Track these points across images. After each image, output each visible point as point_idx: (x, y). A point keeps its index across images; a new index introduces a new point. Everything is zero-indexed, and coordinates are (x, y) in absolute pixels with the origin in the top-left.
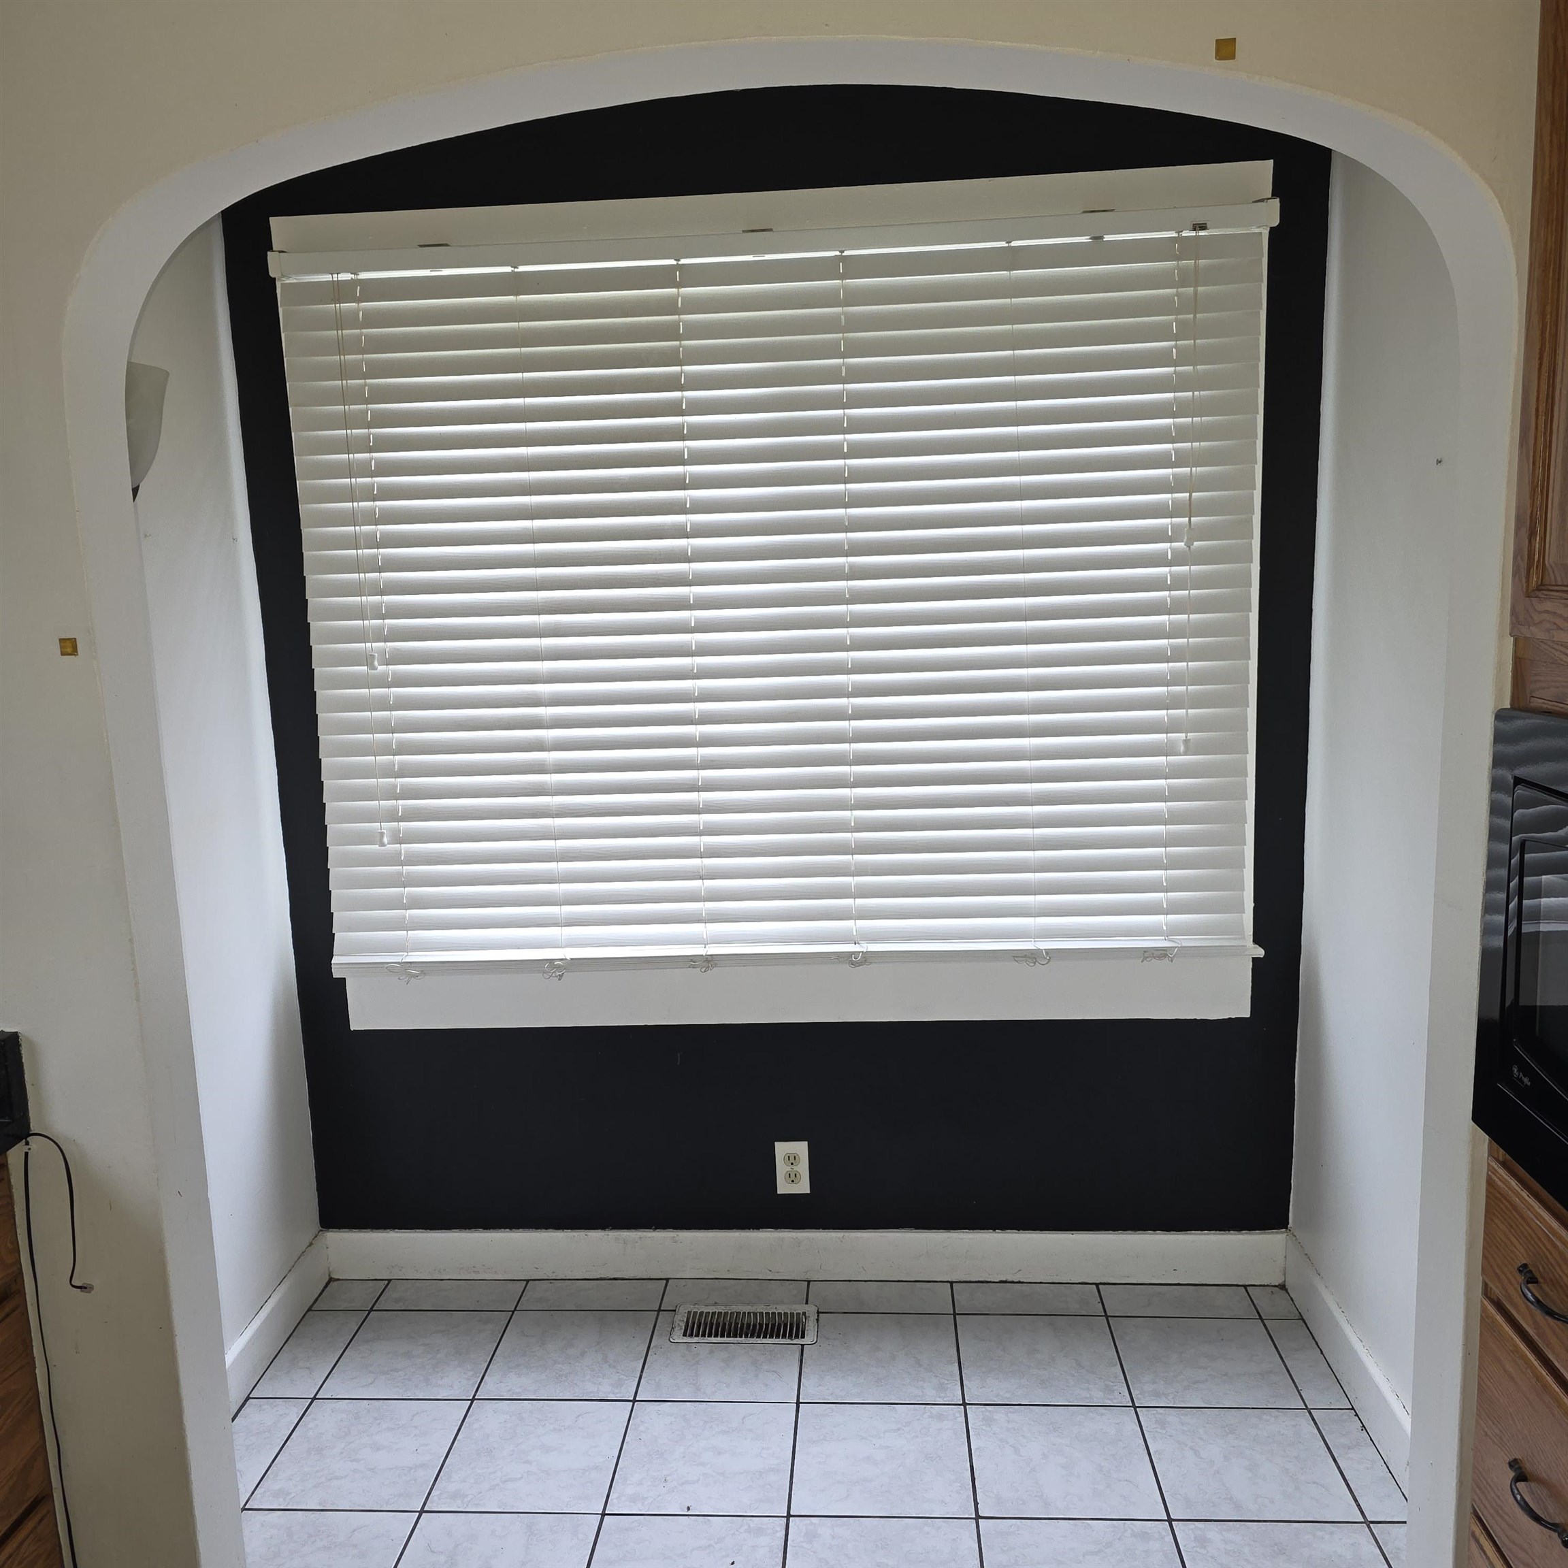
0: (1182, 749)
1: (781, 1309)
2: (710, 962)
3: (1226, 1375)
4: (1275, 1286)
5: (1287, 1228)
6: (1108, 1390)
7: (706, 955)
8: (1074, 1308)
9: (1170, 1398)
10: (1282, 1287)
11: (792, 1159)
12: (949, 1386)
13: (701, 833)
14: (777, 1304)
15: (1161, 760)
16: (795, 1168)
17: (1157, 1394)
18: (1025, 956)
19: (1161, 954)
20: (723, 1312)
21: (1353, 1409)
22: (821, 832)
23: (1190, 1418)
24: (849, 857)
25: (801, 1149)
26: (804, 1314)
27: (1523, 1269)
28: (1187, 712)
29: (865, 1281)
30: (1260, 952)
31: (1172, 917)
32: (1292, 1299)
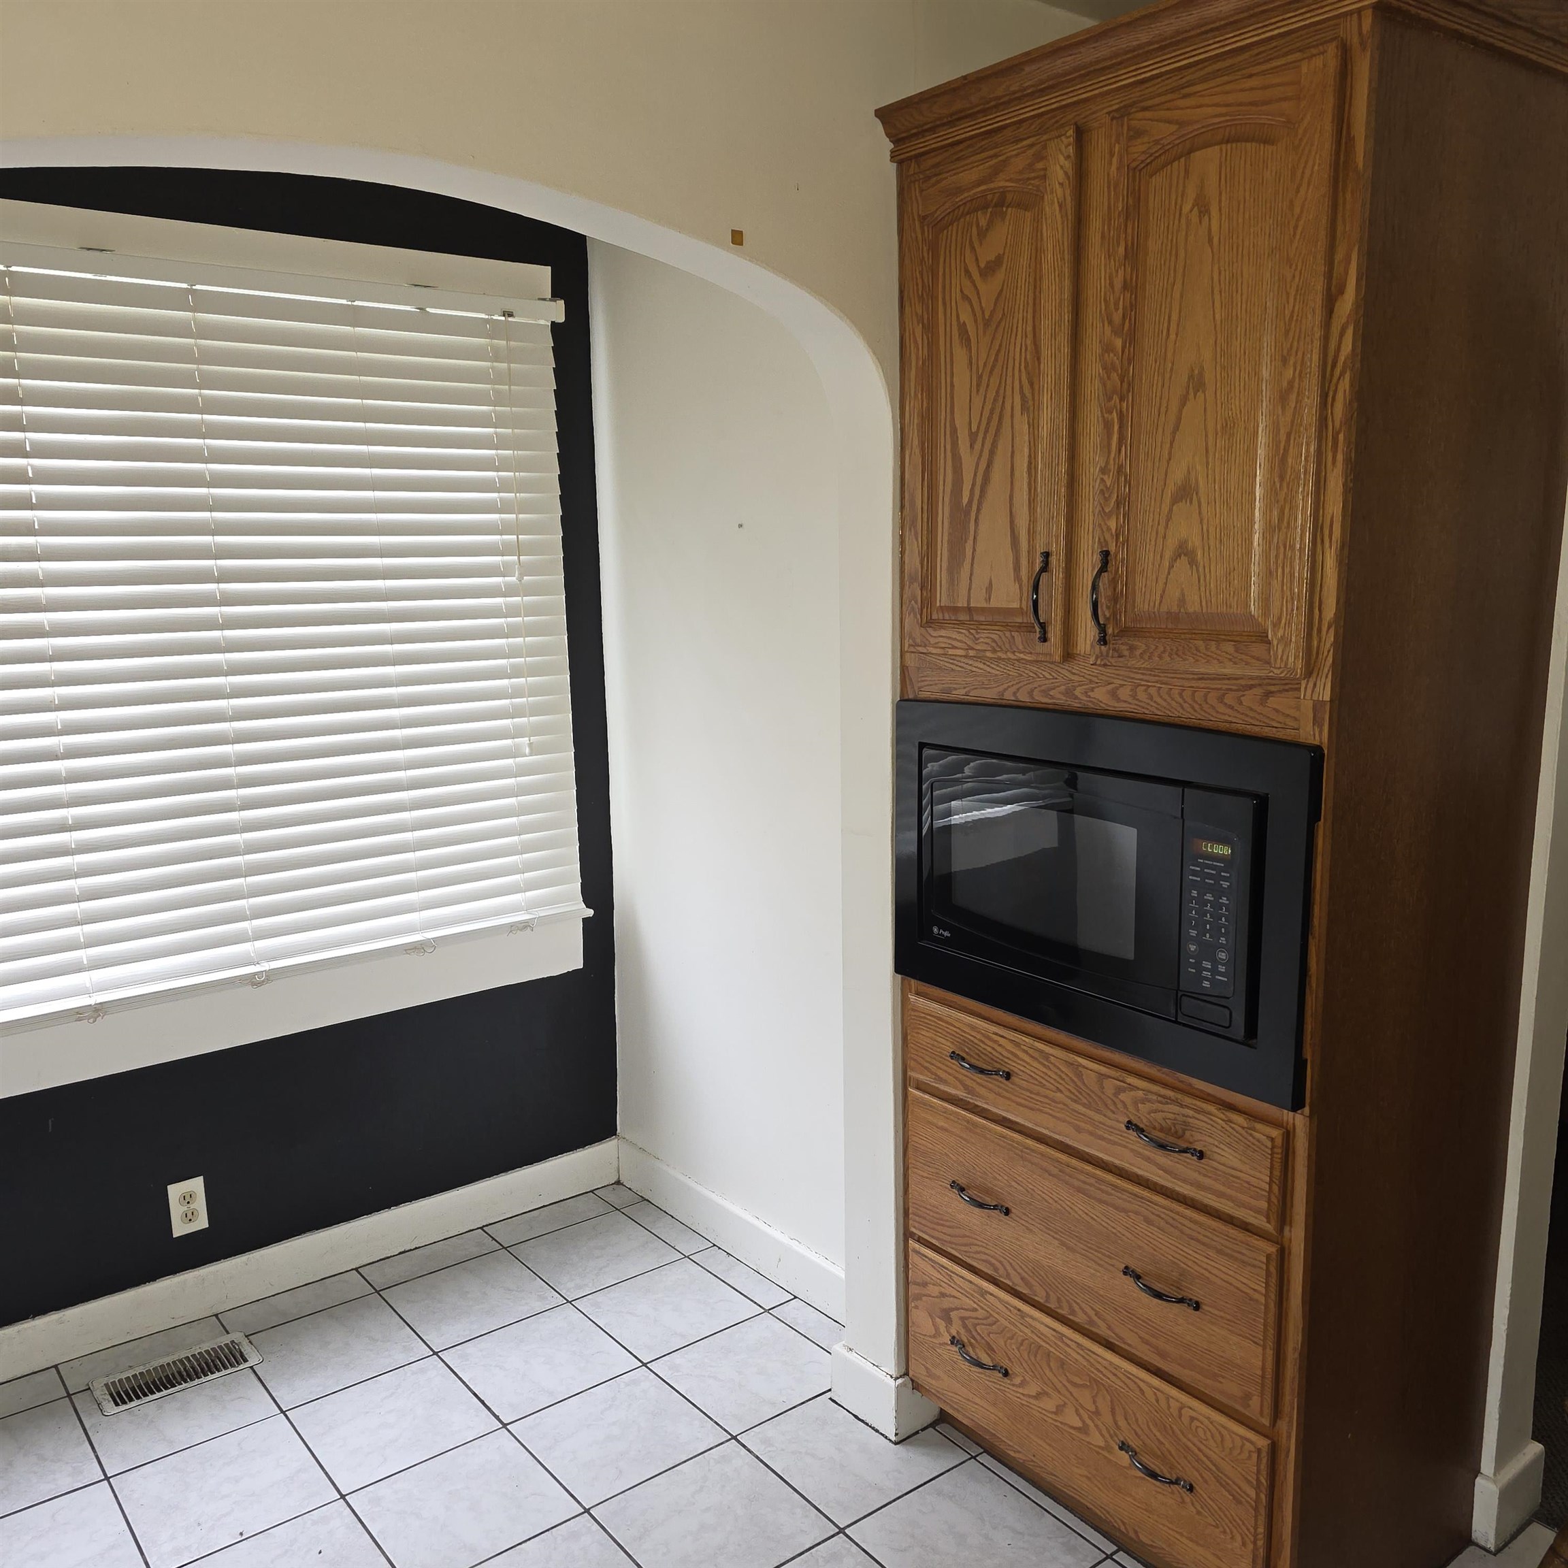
0: (527, 751)
1: (206, 1346)
2: (98, 1010)
3: (618, 1256)
4: (613, 1184)
5: (615, 1135)
6: (542, 1298)
7: (96, 1004)
8: (476, 1251)
9: (590, 1285)
10: (618, 1183)
11: (187, 1198)
12: (413, 1345)
13: (76, 876)
14: (199, 1344)
15: (510, 761)
16: (192, 1206)
17: (579, 1287)
18: (415, 948)
19: (525, 926)
20: (144, 1371)
21: (714, 1245)
22: (211, 859)
23: (615, 1293)
24: (241, 880)
25: (196, 1185)
26: (233, 1342)
27: (954, 1055)
28: (529, 720)
29: (273, 1296)
30: (590, 913)
31: (529, 894)
32: (630, 1189)
